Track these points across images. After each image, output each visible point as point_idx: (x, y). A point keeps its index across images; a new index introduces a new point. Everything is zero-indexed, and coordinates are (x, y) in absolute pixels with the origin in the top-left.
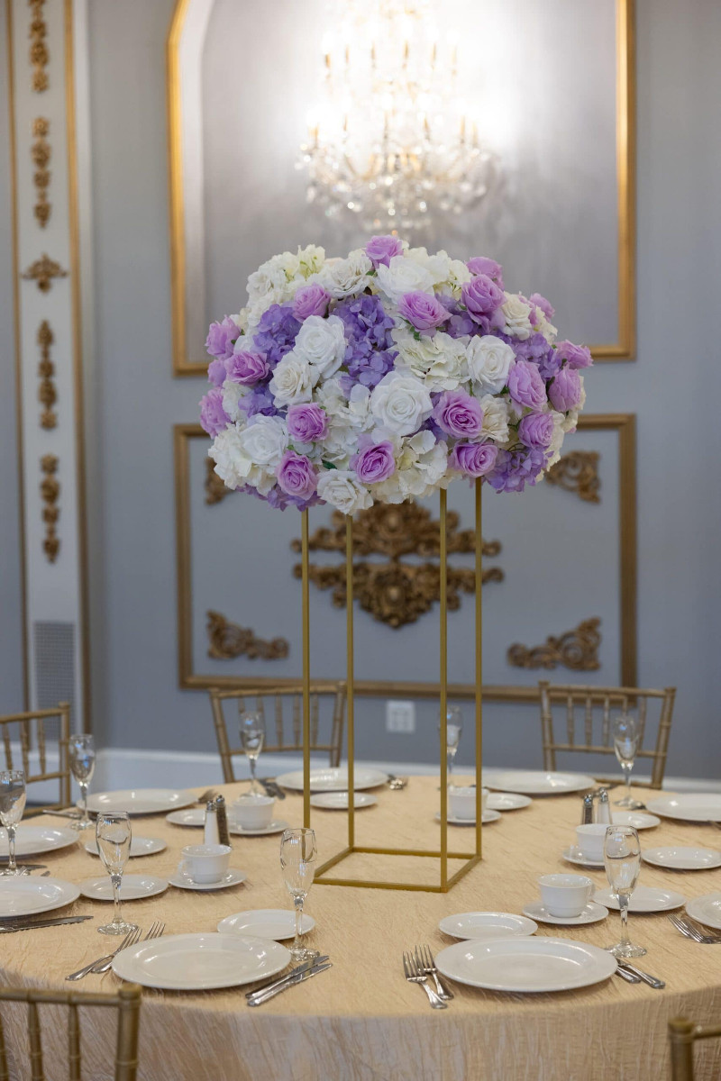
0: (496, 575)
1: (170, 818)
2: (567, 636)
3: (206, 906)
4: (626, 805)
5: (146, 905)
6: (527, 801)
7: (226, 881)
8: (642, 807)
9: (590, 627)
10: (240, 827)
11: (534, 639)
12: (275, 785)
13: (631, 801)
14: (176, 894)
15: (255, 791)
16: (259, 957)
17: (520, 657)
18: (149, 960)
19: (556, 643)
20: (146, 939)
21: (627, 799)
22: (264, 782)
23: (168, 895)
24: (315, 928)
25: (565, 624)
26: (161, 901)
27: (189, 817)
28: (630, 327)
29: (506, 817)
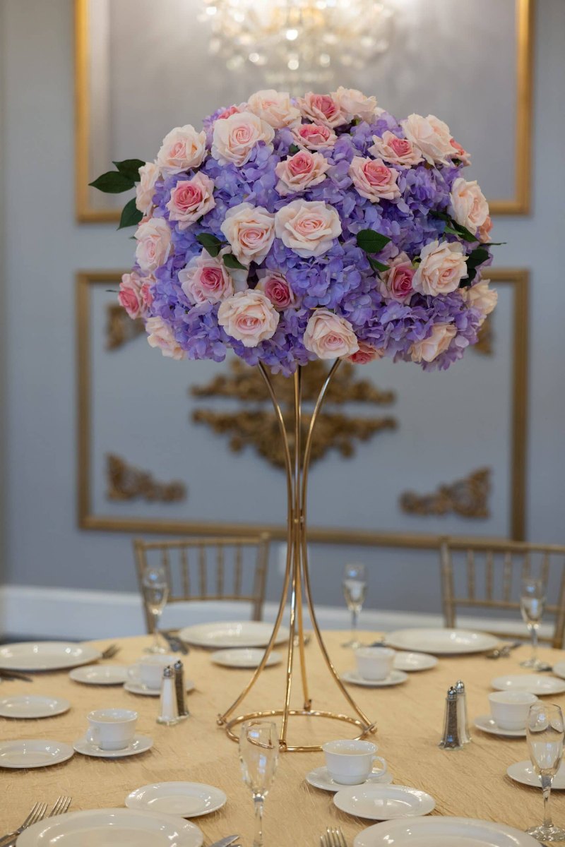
0: (390, 424)
1: (74, 675)
2: (459, 485)
3: (113, 775)
4: (531, 667)
5: (50, 773)
6: (432, 662)
7: (132, 747)
8: (549, 669)
9: (481, 478)
10: (144, 687)
11: (425, 486)
12: (178, 640)
13: (537, 663)
14: (82, 761)
15: (159, 646)
16: (171, 837)
17: (412, 505)
18: (55, 840)
19: (448, 492)
20: (51, 815)
21: (533, 661)
22: (166, 635)
23: (73, 763)
24: (226, 803)
25: (456, 472)
26: (66, 770)
27: (94, 674)
28: (526, 183)
29: (413, 678)
